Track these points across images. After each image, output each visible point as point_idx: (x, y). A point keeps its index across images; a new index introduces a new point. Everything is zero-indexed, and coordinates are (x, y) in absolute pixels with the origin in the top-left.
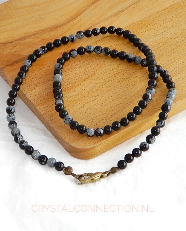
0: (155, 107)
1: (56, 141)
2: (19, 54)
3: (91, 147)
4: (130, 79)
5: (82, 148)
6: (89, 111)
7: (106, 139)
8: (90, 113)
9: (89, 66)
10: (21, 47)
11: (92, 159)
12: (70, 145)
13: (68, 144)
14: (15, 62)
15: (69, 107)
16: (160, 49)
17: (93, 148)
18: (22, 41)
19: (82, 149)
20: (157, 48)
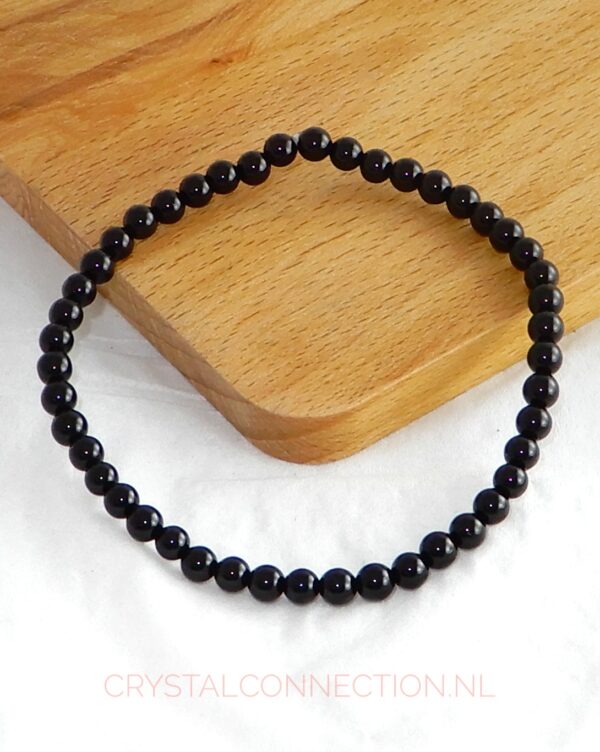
0: (576, 257)
1: (199, 398)
2: (35, 73)
3: (338, 410)
4: (476, 152)
5: (303, 415)
6: (322, 276)
7: (396, 381)
8: (328, 286)
9: (315, 108)
10: (42, 47)
11: (343, 461)
12: (257, 409)
13: (248, 402)
14: (19, 104)
15: (243, 264)
16: (584, 37)
17: (345, 415)
18: (43, 26)
19: (303, 420)
20: (571, 33)
